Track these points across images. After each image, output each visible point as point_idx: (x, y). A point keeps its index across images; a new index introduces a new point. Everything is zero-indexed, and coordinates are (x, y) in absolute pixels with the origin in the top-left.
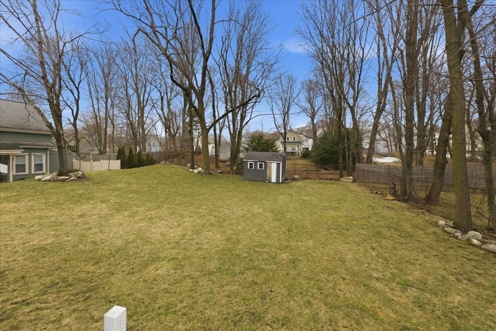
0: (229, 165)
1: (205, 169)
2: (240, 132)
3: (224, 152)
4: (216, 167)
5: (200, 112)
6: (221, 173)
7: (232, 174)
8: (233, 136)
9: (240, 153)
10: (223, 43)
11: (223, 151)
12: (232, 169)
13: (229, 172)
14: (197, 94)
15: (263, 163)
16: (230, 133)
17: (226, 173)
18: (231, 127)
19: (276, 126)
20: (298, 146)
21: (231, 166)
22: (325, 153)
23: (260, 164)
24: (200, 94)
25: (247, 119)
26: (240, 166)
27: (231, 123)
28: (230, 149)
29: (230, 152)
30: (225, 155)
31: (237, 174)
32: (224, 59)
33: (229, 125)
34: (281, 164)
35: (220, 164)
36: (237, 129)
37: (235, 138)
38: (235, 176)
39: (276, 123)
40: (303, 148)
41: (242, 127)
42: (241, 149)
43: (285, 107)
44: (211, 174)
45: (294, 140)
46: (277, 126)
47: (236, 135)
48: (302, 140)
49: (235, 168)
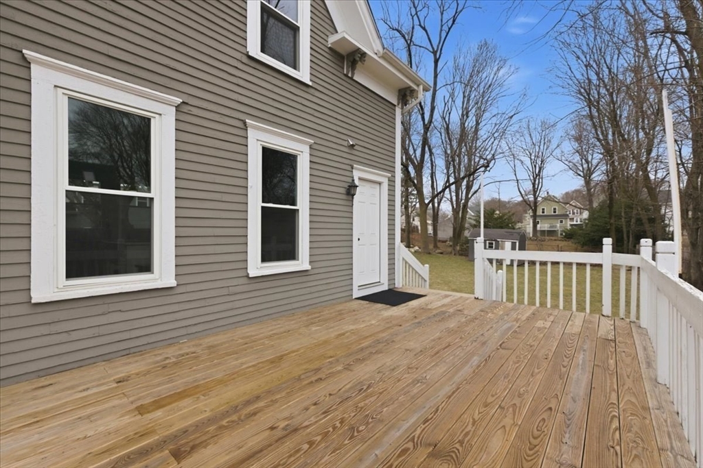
0: (451, 246)
1: (424, 248)
2: (465, 206)
3: (444, 230)
4: (434, 247)
5: (419, 186)
6: (442, 253)
7: (455, 254)
8: (455, 211)
9: (464, 230)
10: (445, 104)
11: (442, 229)
12: (454, 250)
13: (451, 253)
14: (415, 167)
15: (494, 242)
16: (453, 207)
17: (447, 254)
18: (454, 198)
19: (521, 193)
20: (561, 222)
21: (454, 246)
22: (594, 232)
23: (489, 243)
24: (419, 168)
25: (475, 188)
26: (465, 246)
27: (454, 194)
28: (452, 226)
29: (452, 229)
30: (446, 233)
31: (461, 255)
32: (446, 122)
33: (451, 198)
34: (517, 244)
35: (439, 244)
36: (461, 200)
37: (458, 213)
38: (459, 257)
39: (521, 190)
40: (571, 225)
41: (467, 199)
42: (467, 225)
43: (535, 166)
44: (430, 253)
45: (555, 212)
46: (523, 193)
47: (460, 209)
48: (568, 213)
49: (458, 248)
